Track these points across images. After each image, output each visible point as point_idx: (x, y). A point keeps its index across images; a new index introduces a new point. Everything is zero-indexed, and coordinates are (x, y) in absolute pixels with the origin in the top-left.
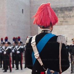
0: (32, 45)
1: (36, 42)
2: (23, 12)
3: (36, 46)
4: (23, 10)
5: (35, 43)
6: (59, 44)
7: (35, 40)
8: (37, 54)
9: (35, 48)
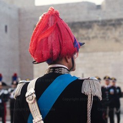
0: (27, 101)
1: (36, 93)
2: (6, 30)
3: (36, 103)
4: (6, 27)
5: (35, 96)
6: (87, 96)
7: (35, 89)
8: (39, 119)
9: (34, 108)
